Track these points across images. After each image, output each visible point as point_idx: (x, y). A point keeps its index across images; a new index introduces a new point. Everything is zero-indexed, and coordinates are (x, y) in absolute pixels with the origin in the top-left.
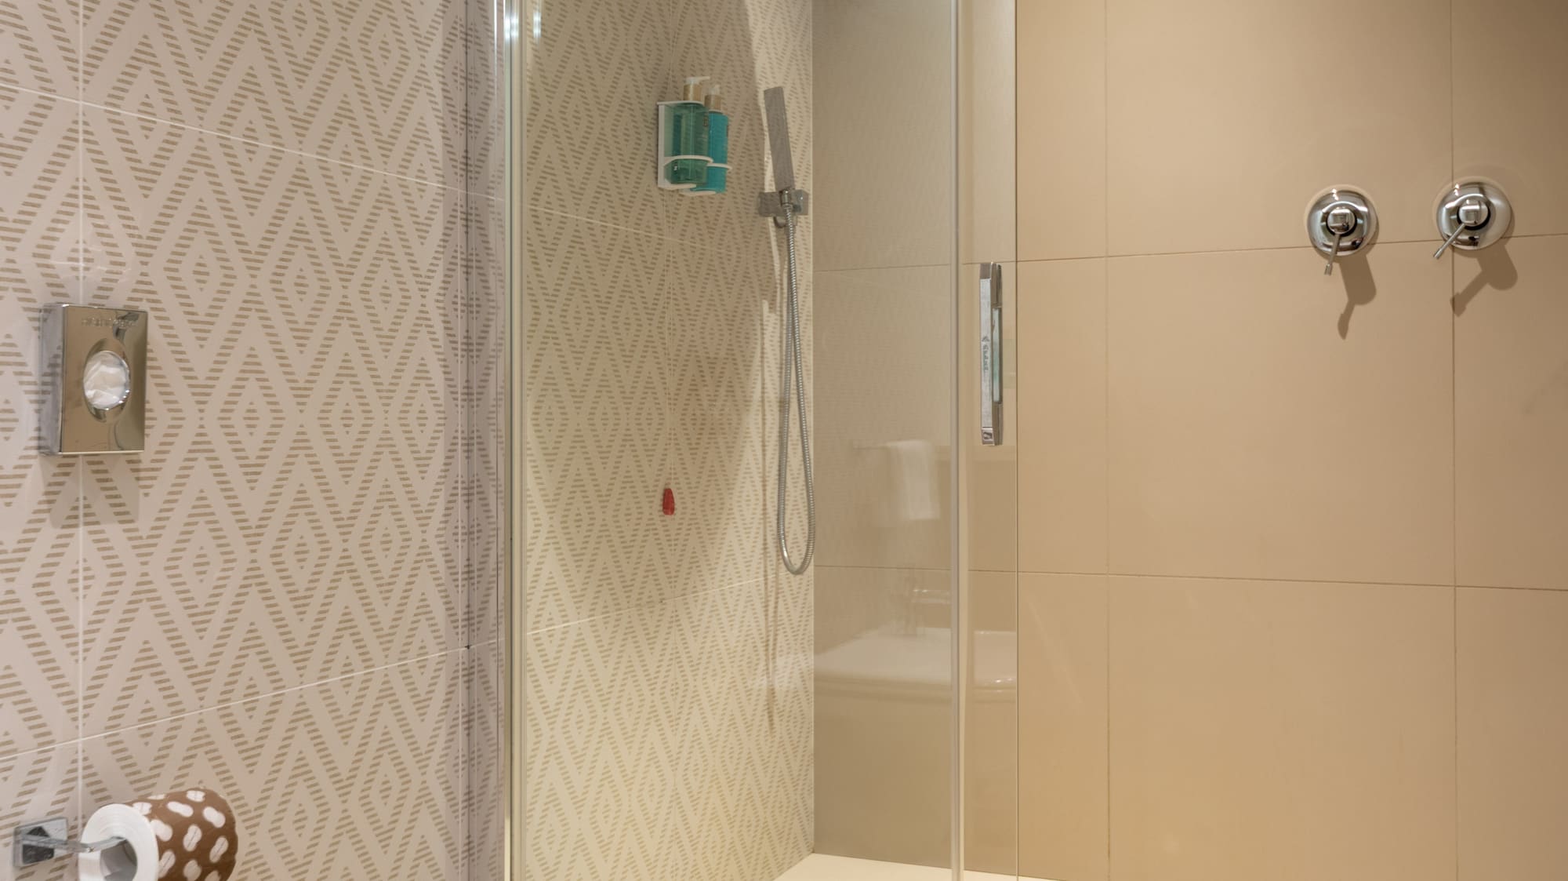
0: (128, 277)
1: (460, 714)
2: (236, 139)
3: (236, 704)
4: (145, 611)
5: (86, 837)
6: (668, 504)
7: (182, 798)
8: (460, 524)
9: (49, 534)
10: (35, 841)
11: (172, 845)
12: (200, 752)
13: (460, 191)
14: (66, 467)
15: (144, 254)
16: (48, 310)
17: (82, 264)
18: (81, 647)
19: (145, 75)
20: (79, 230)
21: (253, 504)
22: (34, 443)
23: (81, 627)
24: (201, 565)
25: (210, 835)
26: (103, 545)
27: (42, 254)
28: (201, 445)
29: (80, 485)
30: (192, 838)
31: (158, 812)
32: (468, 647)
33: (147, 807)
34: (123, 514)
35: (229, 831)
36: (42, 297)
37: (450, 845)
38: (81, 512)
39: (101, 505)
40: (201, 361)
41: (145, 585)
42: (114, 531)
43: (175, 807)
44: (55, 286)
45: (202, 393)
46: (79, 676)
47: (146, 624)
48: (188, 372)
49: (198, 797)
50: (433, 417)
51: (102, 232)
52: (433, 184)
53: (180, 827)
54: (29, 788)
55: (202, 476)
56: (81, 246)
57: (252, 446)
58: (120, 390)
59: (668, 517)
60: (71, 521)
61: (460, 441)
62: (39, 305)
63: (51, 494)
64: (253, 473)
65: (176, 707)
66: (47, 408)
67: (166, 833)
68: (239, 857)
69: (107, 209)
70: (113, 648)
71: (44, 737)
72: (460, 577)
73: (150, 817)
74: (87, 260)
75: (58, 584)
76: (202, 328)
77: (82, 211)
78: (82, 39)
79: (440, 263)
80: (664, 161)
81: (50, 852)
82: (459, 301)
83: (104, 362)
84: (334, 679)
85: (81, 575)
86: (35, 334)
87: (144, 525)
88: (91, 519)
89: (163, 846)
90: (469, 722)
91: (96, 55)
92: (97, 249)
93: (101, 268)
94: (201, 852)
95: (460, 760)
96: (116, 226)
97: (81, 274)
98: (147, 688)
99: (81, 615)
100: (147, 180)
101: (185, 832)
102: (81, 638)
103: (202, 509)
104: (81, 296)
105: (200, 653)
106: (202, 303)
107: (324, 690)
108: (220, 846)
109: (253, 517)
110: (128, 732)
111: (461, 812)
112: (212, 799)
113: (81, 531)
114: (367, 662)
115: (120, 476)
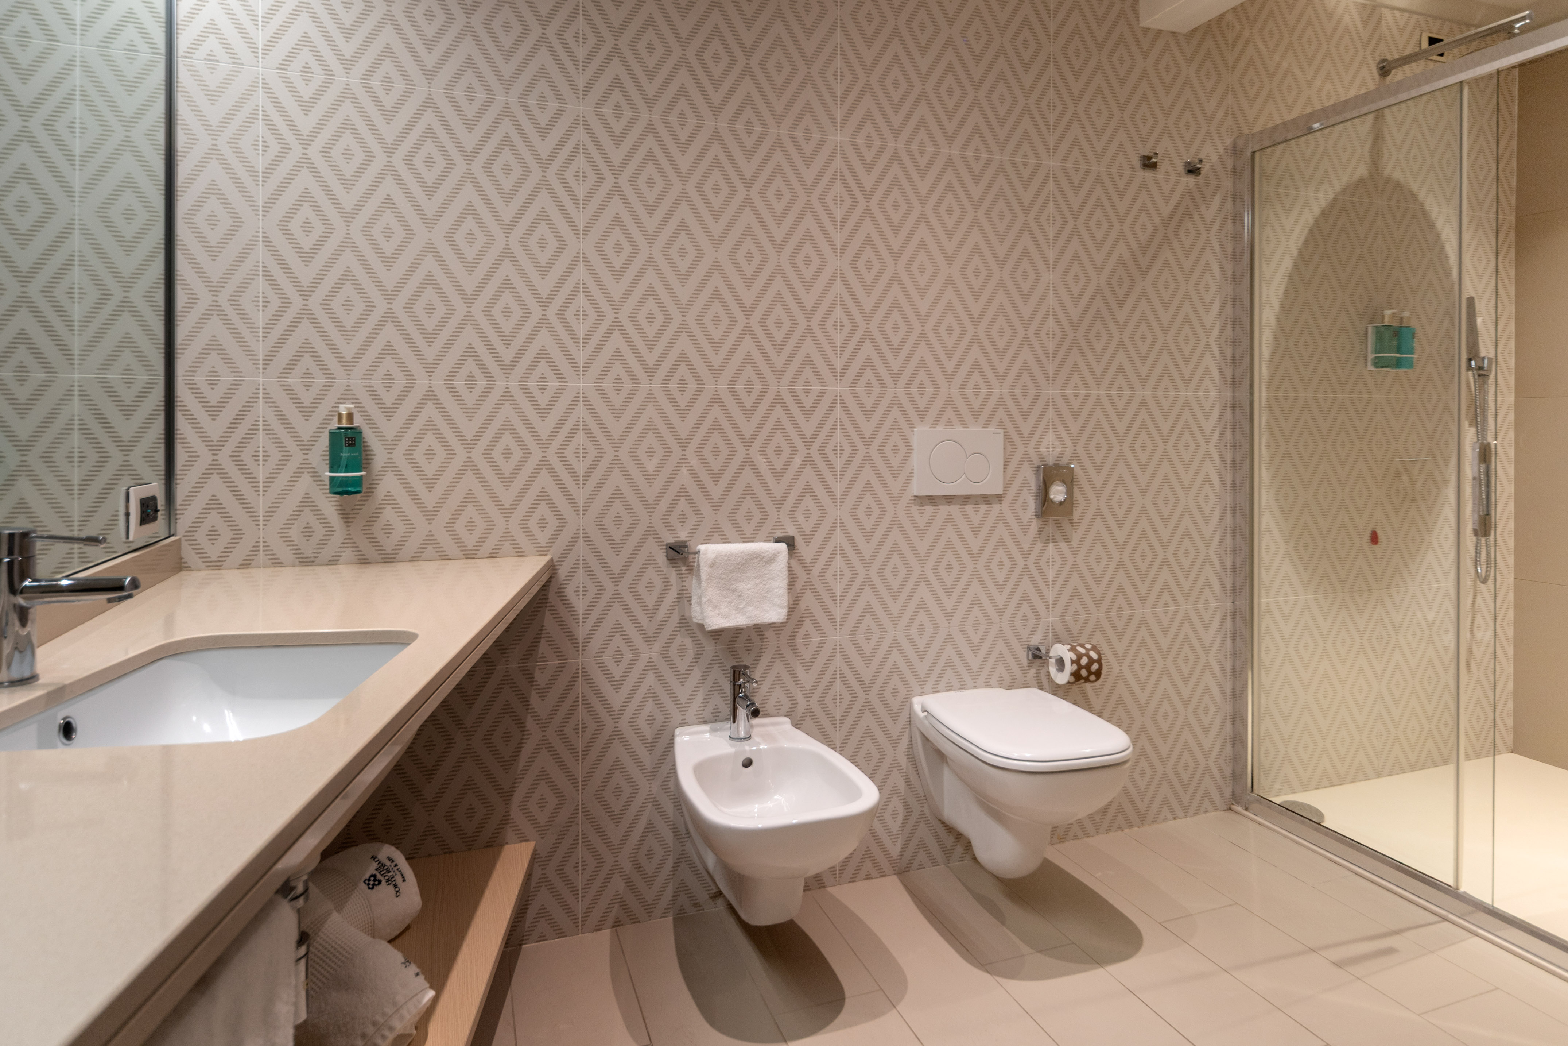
0: (1068, 453)
1: (1228, 633)
2: (1114, 392)
3: (1113, 614)
4: (1075, 575)
5: (1051, 654)
6: (1374, 538)
7: (1082, 646)
8: (1228, 546)
9: (1039, 546)
10: (1037, 652)
11: (1077, 662)
12: (1098, 630)
13: (1229, 394)
14: (1045, 523)
15: (1075, 442)
16: (1038, 467)
17: (1051, 449)
18: (1051, 586)
19: (1076, 376)
20: (1050, 437)
21: (1121, 536)
22: (1034, 514)
23: (1051, 579)
24: (1098, 559)
25: (1091, 661)
26: (1059, 550)
27: (1037, 448)
28: (1098, 513)
29: (1050, 529)
30: (1084, 661)
31: (1073, 649)
32: (1233, 602)
33: (1069, 647)
34: (1067, 539)
35: (1099, 661)
36: (1037, 462)
37: (1223, 692)
38: (1051, 538)
39: (1058, 536)
40: (1098, 481)
41: (1075, 565)
42: (1063, 545)
43: (1079, 649)
44: (1041, 458)
45: (1098, 493)
46: (1050, 596)
47: (1075, 579)
48: (1093, 486)
49: (1088, 646)
50: (1213, 498)
51: (1059, 437)
52: (1213, 394)
53: (1080, 656)
54: (1033, 632)
55: (1098, 525)
56: (1051, 443)
57: (1120, 514)
58: (1063, 494)
59: (1375, 546)
60: (1047, 541)
61: (1228, 509)
62: (1036, 466)
63: (1040, 531)
64: (1120, 523)
65: (1088, 612)
66: (1038, 501)
67: (1074, 657)
68: (1104, 672)
69: (1061, 428)
70: (1063, 588)
71: (1038, 616)
72: (1228, 570)
73: (1069, 650)
74: (1053, 448)
75: (1042, 563)
76: (1098, 469)
77: (1051, 430)
78: (1051, 369)
79: (1218, 429)
80: (1371, 356)
81: (1041, 658)
82: (1228, 445)
83: (1057, 485)
84: (1159, 610)
85: (1051, 560)
86: (1034, 476)
87: (1075, 543)
88: (1054, 541)
89: (1073, 662)
90: (1234, 637)
91: (1057, 373)
92: (1057, 443)
93: (1058, 450)
94: (1088, 667)
95: (1228, 653)
96: (1064, 434)
97: (1051, 453)
98: (1076, 604)
99: (1051, 575)
100: (1076, 415)
101: (1082, 658)
102: (1051, 583)
103: (1098, 537)
104: (1051, 462)
105: (1098, 593)
106: (1098, 459)
107: (1155, 614)
108: (1095, 667)
109: (1121, 541)
110: (1069, 618)
111: (1228, 677)
112: (1094, 648)
113: (1051, 545)
114: (1176, 603)
115: (1066, 525)
